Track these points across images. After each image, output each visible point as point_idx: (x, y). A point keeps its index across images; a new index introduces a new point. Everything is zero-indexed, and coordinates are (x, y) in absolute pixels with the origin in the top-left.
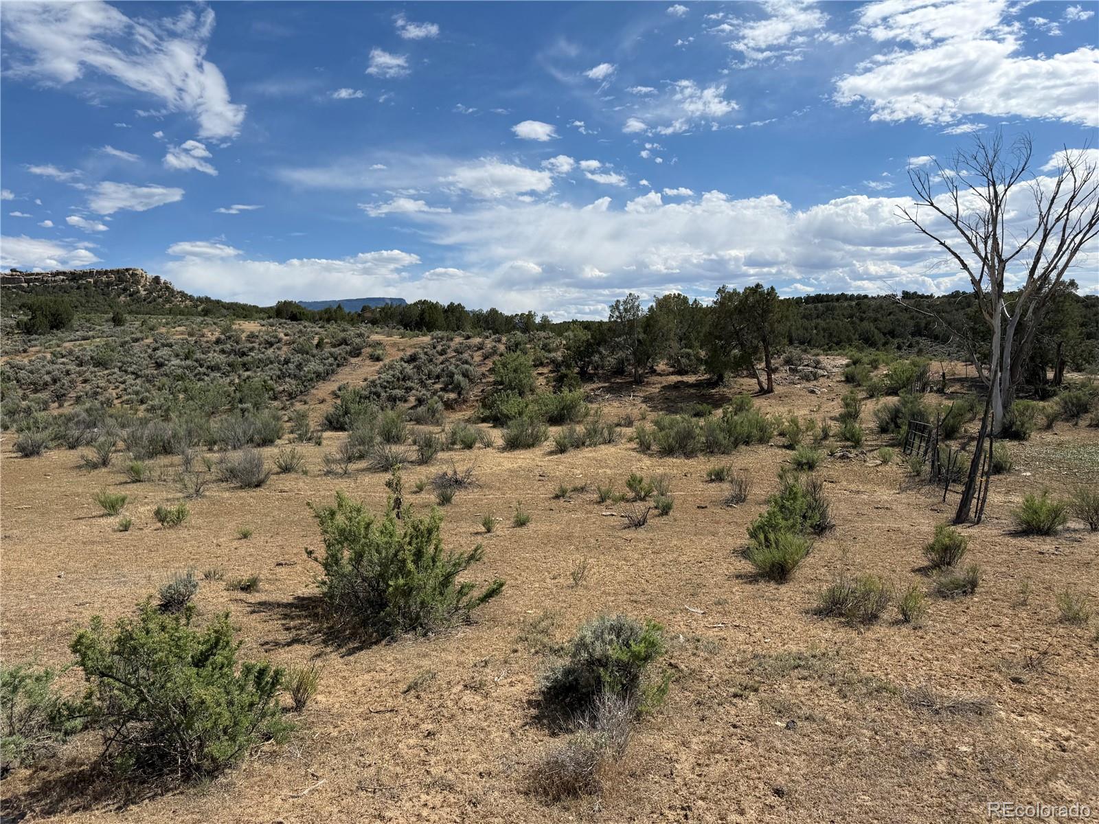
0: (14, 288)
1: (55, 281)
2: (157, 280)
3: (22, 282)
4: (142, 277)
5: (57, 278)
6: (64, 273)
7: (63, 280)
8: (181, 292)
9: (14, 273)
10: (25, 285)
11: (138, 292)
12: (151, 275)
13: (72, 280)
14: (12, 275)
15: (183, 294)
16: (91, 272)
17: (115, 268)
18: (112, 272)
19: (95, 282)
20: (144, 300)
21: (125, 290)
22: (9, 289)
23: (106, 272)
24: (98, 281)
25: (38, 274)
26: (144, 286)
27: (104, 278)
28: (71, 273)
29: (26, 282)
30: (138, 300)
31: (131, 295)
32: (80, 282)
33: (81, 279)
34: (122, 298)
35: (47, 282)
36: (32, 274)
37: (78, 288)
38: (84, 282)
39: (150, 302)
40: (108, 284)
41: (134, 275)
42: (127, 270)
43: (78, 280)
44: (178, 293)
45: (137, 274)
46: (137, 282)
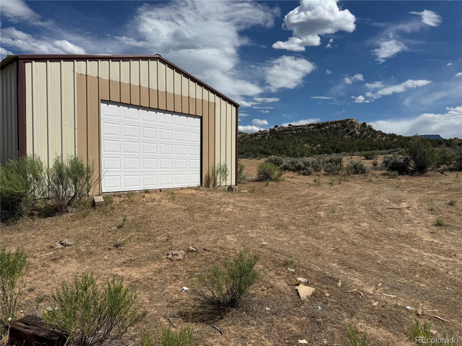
0: (290, 134)
1: (309, 129)
2: (364, 124)
3: (293, 131)
4: (356, 123)
5: (310, 127)
6: (313, 125)
7: (313, 128)
8: (379, 131)
9: (290, 126)
10: (295, 132)
11: (355, 132)
12: (360, 122)
13: (317, 128)
14: (289, 127)
15: (381, 133)
16: (327, 123)
17: (340, 119)
18: (339, 122)
19: (330, 128)
20: (360, 137)
21: (347, 131)
22: (287, 134)
23: (336, 122)
24: (331, 127)
25: (301, 126)
26: (357, 128)
27: (335, 126)
28: (317, 124)
29: (295, 131)
30: (356, 137)
31: (350, 135)
32: (322, 128)
33: (322, 127)
34: (346, 136)
35: (305, 130)
36: (298, 126)
37: (321, 132)
38: (324, 128)
39: (363, 138)
40: (337, 129)
41: (351, 122)
42: (347, 120)
43: (320, 128)
44: (378, 132)
45: (353, 122)
46: (353, 127)
